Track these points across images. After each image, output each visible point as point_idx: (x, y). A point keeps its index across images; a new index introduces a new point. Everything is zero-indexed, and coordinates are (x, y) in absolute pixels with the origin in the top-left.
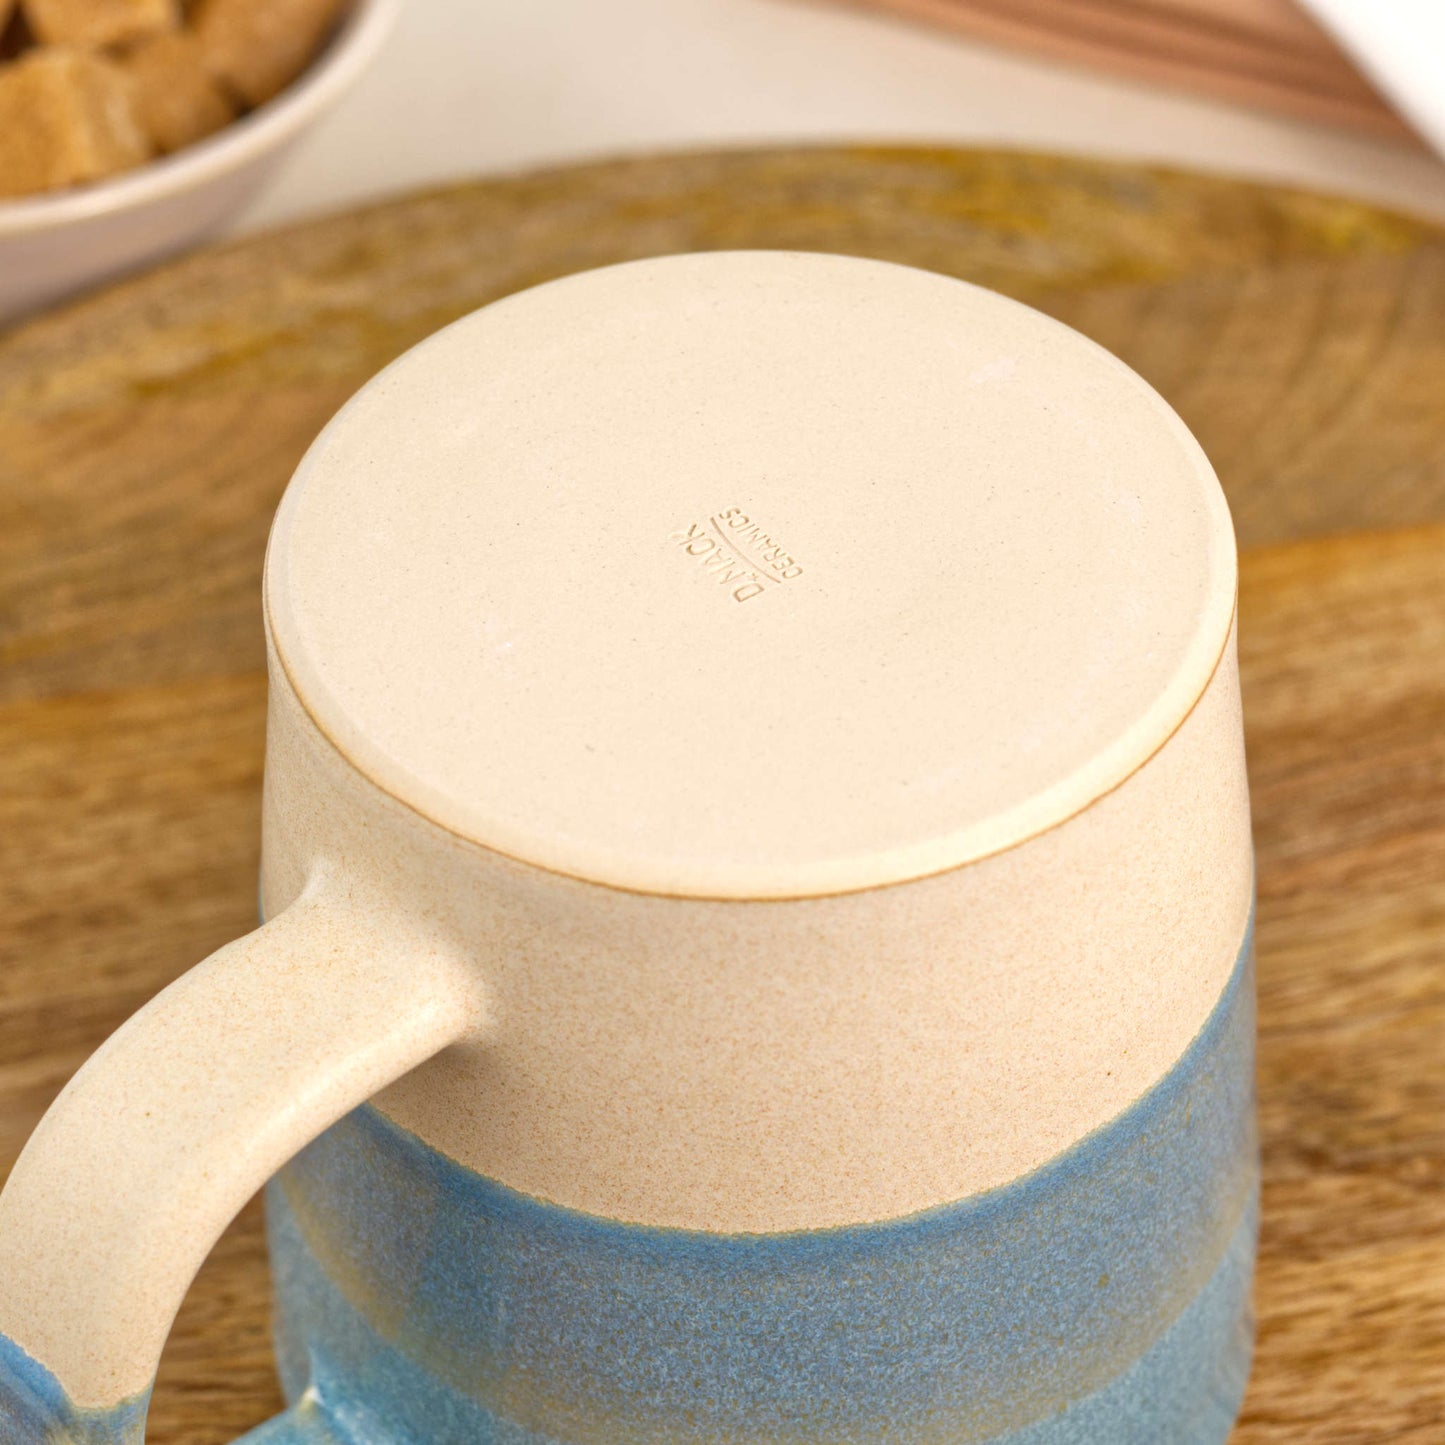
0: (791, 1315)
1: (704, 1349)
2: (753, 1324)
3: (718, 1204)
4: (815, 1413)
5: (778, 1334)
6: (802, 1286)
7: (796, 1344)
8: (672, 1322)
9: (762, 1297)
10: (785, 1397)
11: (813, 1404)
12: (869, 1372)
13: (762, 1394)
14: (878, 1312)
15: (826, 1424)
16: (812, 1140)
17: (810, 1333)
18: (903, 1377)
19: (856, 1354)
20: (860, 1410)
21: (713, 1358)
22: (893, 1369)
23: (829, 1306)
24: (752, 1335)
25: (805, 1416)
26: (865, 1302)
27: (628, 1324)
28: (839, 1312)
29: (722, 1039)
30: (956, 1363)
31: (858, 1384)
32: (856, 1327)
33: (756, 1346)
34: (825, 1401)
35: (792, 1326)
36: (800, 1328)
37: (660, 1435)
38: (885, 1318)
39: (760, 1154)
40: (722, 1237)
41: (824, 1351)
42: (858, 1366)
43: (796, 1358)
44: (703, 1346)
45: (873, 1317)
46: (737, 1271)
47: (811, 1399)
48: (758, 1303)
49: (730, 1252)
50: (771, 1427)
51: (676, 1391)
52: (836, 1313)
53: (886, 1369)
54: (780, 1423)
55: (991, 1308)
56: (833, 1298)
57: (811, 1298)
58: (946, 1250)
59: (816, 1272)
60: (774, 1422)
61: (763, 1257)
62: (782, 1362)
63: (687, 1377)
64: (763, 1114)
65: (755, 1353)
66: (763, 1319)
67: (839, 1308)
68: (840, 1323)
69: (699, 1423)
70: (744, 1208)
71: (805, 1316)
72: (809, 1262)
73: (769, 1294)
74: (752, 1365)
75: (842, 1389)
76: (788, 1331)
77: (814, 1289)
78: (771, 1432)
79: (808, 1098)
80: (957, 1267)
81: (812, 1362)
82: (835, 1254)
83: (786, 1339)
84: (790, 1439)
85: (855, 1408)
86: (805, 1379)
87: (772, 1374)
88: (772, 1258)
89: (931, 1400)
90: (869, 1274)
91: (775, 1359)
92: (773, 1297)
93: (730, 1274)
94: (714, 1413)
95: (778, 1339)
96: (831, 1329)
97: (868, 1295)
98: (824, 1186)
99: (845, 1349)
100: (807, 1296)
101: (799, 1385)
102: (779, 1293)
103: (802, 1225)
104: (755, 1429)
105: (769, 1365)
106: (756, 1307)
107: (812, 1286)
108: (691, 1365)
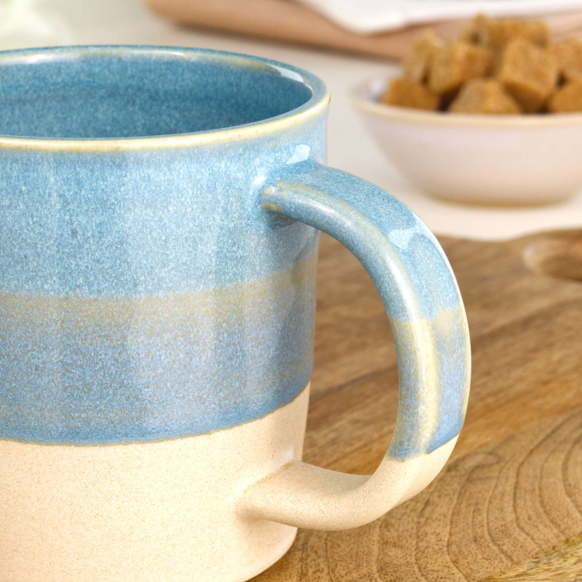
0: (107, 400)
1: (145, 375)
2: (124, 394)
3: (139, 458)
4: (95, 337)
5: (113, 388)
6: (102, 416)
7: (105, 382)
8: (159, 388)
9: (120, 410)
10: (109, 348)
11: (96, 343)
12: (71, 360)
13: (119, 351)
14: (68, 396)
15: (90, 329)
16: (99, 492)
17: (99, 388)
18: (55, 352)
19: (78, 372)
20: (75, 336)
21: (141, 371)
22: (60, 358)
23: (90, 404)
24: (124, 387)
25: (100, 336)
26: (74, 403)
27: (178, 381)
28: (86, 399)
29: (136, 542)
30: (30, 350)
31: (76, 354)
32: (78, 389)
33: (123, 380)
34: (91, 344)
35: (107, 393)
36: (103, 391)
37: (166, 315)
38: (65, 391)
39: (121, 485)
40: (137, 442)
41: (92, 376)
42: (76, 364)
43: (104, 373)
44: (146, 377)
45: (70, 393)
46: (131, 424)
47: (97, 347)
48: (122, 406)
49: (134, 435)
50: (116, 329)
51: (157, 346)
52: (87, 399)
53: (63, 359)
54: (111, 332)
55: (16, 375)
56: (89, 408)
57: (98, 409)
58: (38, 420)
59: (96, 424)
60: (114, 333)
61: (119, 433)
62: (111, 371)
63: (153, 357)
64: (120, 506)
65: (123, 376)
66: (119, 397)
67: (86, 402)
68: (85, 392)
69: (148, 328)
70: (128, 457)
71: (101, 399)
72: (99, 430)
73: (116, 412)
74: (125, 369)
75: (83, 352)
76: (108, 390)
77: (97, 414)
78: (116, 325)
79: (101, 514)
80: (33, 409)
81: (98, 370)
82: (88, 433)
83: (109, 386)
84: (106, 322)
85: (77, 338)
86: (100, 360)
87: (115, 363)
88: (116, 433)
89: (42, 332)
90: (73, 419)
91: (114, 372)
92: (115, 410)
93: (134, 422)
94: (141, 335)
95: (113, 385)
96: (90, 390)
97: (73, 407)
98: (94, 468)
99: (82, 377)
100: (100, 410)
101: (103, 357)
102: (112, 412)
103: (103, 449)
104: (123, 328)
105: (116, 369)
106: (123, 404)
107: (98, 416)
108: (151, 364)
